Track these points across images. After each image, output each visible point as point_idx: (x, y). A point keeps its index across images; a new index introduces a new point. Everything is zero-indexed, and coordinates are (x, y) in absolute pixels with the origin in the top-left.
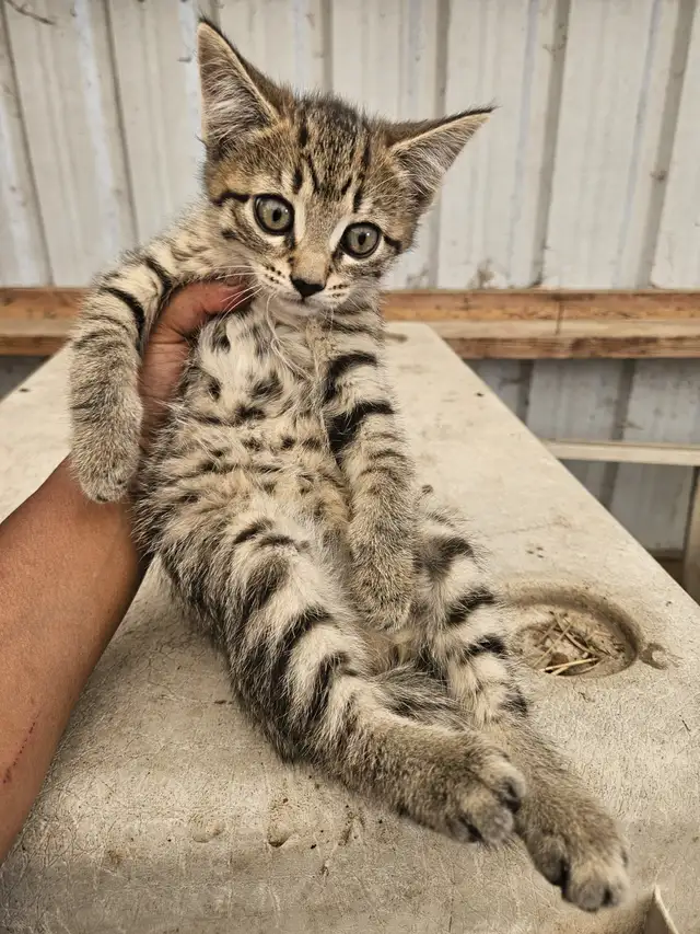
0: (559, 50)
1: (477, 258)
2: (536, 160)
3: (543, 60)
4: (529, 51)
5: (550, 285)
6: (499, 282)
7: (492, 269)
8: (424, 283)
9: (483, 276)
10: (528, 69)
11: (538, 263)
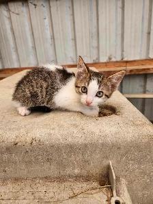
0: (123, 8)
1: (108, 55)
2: (120, 32)
3: (120, 10)
5: (125, 59)
6: (114, 60)
7: (112, 57)
8: (97, 61)
9: (110, 59)
10: (116, 12)
11: (122, 55)
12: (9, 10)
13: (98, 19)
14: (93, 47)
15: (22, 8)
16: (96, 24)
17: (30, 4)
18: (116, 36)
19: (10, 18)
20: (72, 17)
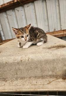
0: (59, 6)
1: (54, 28)
2: (58, 17)
3: (57, 7)
4: (56, 6)
5: (63, 29)
6: (57, 30)
7: (55, 29)
8: (48, 32)
9: (55, 30)
10: (56, 8)
11: (61, 27)
12: (7, 14)
13: (47, 13)
14: (46, 25)
15: (12, 13)
16: (46, 15)
17: (15, 10)
18: (57, 19)
19: (7, 18)
20: (35, 13)
